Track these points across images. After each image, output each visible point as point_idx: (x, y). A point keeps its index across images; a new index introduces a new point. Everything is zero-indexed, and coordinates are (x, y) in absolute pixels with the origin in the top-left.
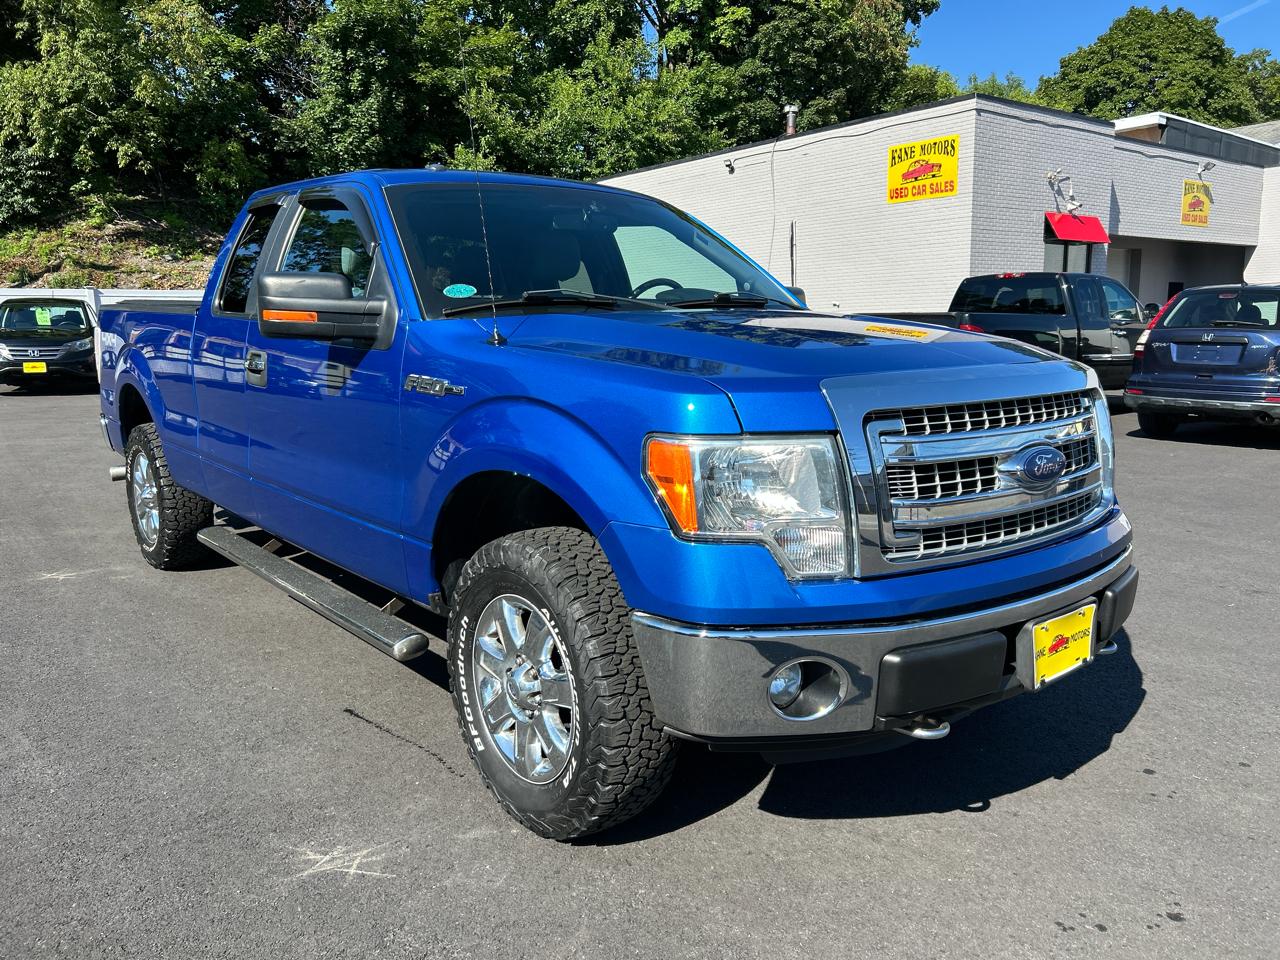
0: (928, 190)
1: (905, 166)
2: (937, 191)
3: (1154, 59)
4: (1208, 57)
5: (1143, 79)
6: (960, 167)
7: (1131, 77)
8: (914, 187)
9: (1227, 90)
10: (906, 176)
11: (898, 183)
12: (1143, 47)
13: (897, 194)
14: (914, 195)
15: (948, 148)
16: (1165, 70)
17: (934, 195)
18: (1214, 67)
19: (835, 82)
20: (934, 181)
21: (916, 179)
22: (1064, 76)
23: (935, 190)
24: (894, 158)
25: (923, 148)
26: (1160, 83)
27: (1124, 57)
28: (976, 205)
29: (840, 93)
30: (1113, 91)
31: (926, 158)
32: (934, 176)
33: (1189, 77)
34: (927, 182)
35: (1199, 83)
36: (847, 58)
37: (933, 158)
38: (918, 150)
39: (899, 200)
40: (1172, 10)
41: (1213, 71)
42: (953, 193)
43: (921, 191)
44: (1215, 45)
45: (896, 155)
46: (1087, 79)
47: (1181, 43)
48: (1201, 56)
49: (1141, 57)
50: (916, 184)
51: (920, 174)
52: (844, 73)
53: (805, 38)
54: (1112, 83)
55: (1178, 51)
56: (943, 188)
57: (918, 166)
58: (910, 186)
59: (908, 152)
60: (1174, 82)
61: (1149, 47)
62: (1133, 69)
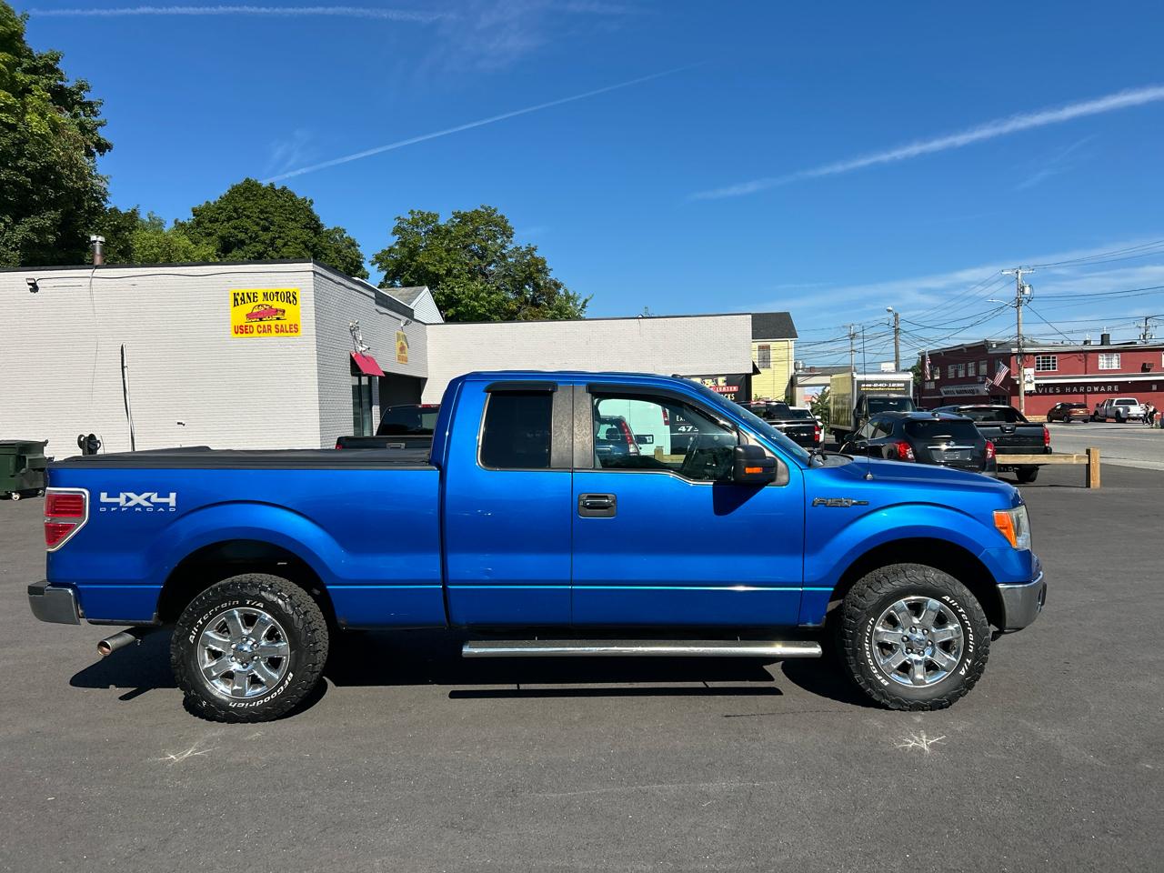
0: (273, 329)
1: (249, 307)
2: (282, 331)
3: (272, 223)
4: (310, 228)
5: (266, 237)
6: (302, 313)
7: (257, 236)
8: (259, 326)
9: (326, 255)
10: (250, 316)
11: (243, 321)
12: (262, 212)
13: (241, 330)
14: (259, 332)
15: (291, 298)
16: (280, 232)
17: (279, 334)
18: (315, 236)
20: (279, 322)
21: (261, 320)
22: (199, 223)
23: (280, 330)
24: (236, 300)
25: (265, 295)
26: (279, 242)
27: (248, 217)
28: (320, 347)
30: (242, 243)
31: (269, 303)
32: (278, 319)
33: (299, 241)
34: (273, 323)
35: (307, 247)
37: (277, 304)
38: (260, 297)
39: (244, 335)
40: (278, 187)
41: (315, 240)
42: (297, 334)
43: (268, 329)
44: (313, 220)
45: (239, 298)
46: (223, 229)
47: (290, 214)
48: (306, 227)
49: (262, 220)
50: (261, 323)
51: (264, 315)
54: (242, 236)
55: (288, 219)
56: (288, 329)
57: (261, 309)
58: (255, 325)
59: (252, 297)
60: (290, 243)
61: (267, 213)
62: (256, 228)
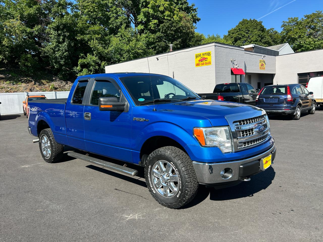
0: (205, 64)
1: (199, 58)
2: (207, 64)
3: (249, 31)
4: (261, 30)
5: (247, 35)
6: (212, 59)
7: (244, 35)
8: (201, 63)
9: (266, 38)
10: (199, 61)
11: (198, 62)
12: (246, 28)
13: (198, 65)
14: (201, 65)
15: (209, 54)
16: (251, 33)
17: (206, 65)
18: (262, 32)
19: (179, 37)
20: (206, 62)
21: (202, 61)
22: (229, 35)
23: (206, 64)
24: (196, 57)
25: (203, 54)
26: (251, 36)
27: (242, 30)
28: (216, 67)
29: (180, 40)
30: (240, 38)
31: (204, 56)
32: (206, 61)
33: (257, 35)
34: (204, 62)
35: (259, 36)
36: (181, 32)
37: (206, 57)
38: (202, 55)
39: (198, 66)
40: (252, 20)
41: (262, 34)
42: (210, 64)
43: (203, 64)
44: (262, 27)
45: (197, 56)
46: (235, 35)
47: (255, 27)
48: (259, 30)
49: (246, 30)
50: (202, 62)
51: (203, 60)
52: (181, 35)
53: (171, 27)
54: (240, 36)
55: (254, 29)
56: (208, 63)
57: (202, 58)
58: (200, 63)
59: (200, 55)
60: (254, 36)
61: (248, 28)
62: (244, 33)
